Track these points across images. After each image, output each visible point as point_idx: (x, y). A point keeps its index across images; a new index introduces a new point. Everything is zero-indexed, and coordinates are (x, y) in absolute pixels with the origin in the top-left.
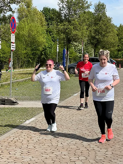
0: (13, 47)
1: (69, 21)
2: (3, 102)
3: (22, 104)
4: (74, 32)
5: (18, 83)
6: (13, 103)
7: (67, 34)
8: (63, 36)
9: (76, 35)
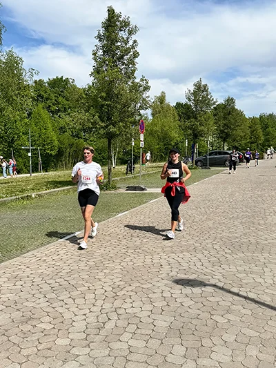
0: (142, 144)
1: (196, 118)
2: (135, 188)
3: (149, 190)
4: (200, 128)
5: (149, 175)
6: (143, 189)
7: (194, 130)
8: (190, 132)
9: (203, 130)
